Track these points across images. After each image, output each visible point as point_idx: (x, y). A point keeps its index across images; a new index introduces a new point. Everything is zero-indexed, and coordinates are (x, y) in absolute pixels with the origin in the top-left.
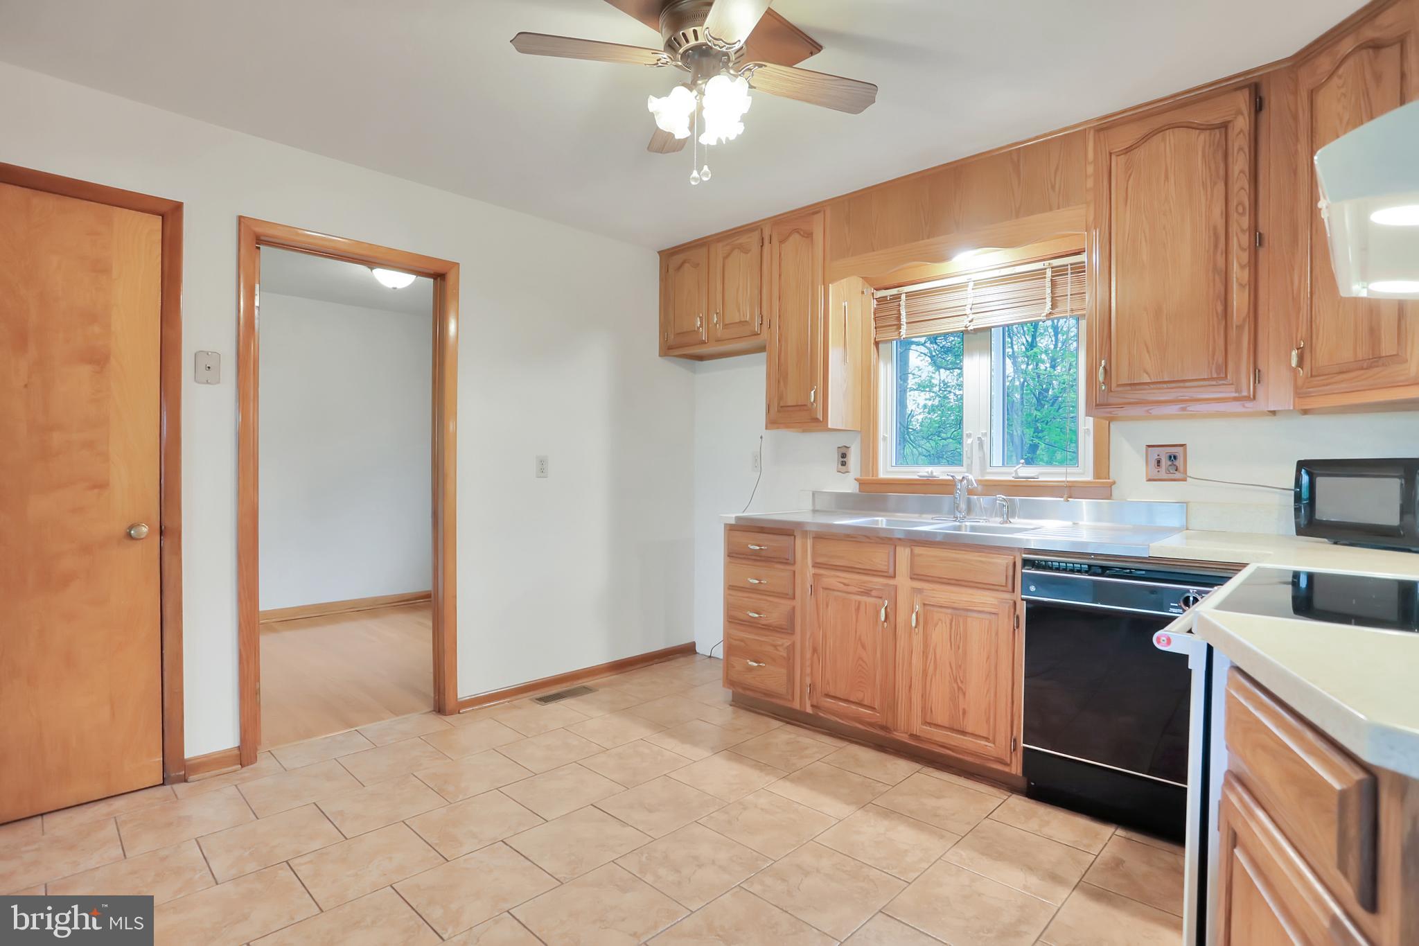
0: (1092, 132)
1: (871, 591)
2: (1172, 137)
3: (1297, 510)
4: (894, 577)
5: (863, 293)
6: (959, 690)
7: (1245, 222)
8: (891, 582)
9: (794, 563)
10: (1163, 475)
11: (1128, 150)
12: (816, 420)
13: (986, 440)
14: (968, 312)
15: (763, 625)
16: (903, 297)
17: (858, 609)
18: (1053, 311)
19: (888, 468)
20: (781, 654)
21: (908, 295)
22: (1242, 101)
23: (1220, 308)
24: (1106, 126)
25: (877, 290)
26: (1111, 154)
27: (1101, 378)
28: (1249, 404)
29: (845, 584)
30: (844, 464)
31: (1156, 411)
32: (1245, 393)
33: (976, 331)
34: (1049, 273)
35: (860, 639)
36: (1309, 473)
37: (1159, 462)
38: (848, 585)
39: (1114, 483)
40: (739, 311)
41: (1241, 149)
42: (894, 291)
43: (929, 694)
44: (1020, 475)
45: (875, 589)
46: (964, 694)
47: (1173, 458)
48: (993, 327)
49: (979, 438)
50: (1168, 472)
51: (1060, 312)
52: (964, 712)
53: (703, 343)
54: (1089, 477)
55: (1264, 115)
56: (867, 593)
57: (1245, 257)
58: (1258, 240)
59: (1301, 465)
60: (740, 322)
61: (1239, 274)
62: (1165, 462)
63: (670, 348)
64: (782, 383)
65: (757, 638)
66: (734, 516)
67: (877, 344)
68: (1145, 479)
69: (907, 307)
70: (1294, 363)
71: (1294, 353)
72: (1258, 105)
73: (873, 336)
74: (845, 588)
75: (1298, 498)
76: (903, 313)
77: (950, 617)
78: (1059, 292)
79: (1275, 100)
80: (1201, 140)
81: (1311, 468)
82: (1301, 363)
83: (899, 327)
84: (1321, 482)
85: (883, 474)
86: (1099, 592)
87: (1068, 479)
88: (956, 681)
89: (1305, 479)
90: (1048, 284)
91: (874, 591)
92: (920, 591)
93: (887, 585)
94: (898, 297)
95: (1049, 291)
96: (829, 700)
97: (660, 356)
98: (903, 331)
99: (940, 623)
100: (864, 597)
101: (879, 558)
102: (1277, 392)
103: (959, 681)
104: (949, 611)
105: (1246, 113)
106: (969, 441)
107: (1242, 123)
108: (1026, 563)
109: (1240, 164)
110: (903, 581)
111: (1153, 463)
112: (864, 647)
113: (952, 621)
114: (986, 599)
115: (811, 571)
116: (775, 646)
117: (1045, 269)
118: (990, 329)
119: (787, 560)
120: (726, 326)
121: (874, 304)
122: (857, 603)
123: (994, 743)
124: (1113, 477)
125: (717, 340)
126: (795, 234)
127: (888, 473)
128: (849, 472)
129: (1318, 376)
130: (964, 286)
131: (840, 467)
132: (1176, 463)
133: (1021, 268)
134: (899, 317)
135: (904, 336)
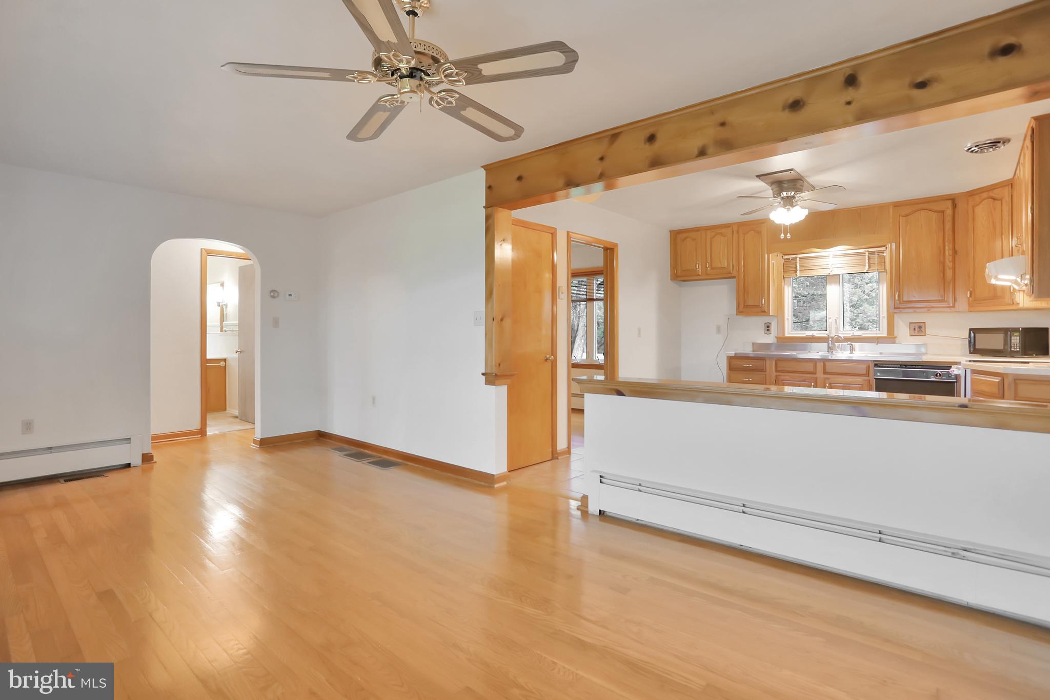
0: (892, 206)
1: (805, 380)
2: (923, 213)
3: (970, 346)
4: (816, 374)
5: (777, 256)
7: (951, 246)
9: (765, 371)
10: (916, 334)
11: (906, 216)
12: (765, 312)
13: (838, 320)
14: (829, 266)
16: (798, 259)
18: (870, 269)
19: (789, 332)
21: (800, 258)
22: (949, 203)
23: (942, 275)
24: (897, 205)
25: (784, 255)
26: (899, 216)
27: (897, 298)
28: (952, 309)
29: (793, 378)
30: (768, 330)
31: (918, 310)
32: (951, 305)
33: (833, 275)
34: (867, 254)
36: (974, 333)
37: (915, 329)
38: (795, 378)
39: (896, 337)
40: (721, 263)
41: (949, 221)
42: (794, 256)
44: (855, 334)
47: (920, 327)
49: (835, 320)
50: (918, 332)
51: (872, 270)
53: (699, 275)
54: (885, 335)
55: (956, 209)
57: (951, 258)
58: (955, 252)
59: (971, 330)
60: (721, 268)
61: (949, 264)
62: (917, 329)
63: (678, 277)
64: (746, 296)
66: (734, 353)
67: (784, 278)
68: (909, 335)
69: (800, 263)
70: (968, 296)
71: (969, 292)
72: (954, 206)
73: (783, 275)
74: (793, 380)
75: (970, 342)
76: (798, 266)
78: (872, 261)
79: (961, 206)
80: (934, 216)
81: (974, 331)
82: (971, 296)
83: (796, 271)
84: (977, 335)
85: (787, 335)
86: (905, 374)
87: (878, 336)
89: (972, 335)
90: (867, 258)
91: (807, 380)
92: (828, 379)
93: (813, 377)
94: (795, 259)
95: (867, 261)
97: (671, 280)
98: (798, 274)
101: (808, 367)
102: (962, 303)
104: (841, 385)
105: (950, 208)
106: (830, 320)
107: (949, 212)
108: (876, 365)
109: (948, 226)
110: (821, 375)
111: (912, 329)
115: (774, 374)
118: (839, 275)
119: (763, 370)
120: (712, 268)
121: (783, 261)
124: (895, 335)
125: (707, 274)
126: (752, 231)
127: (789, 334)
128: (771, 334)
129: (976, 300)
130: (827, 256)
131: (766, 332)
132: (922, 329)
133: (855, 251)
134: (796, 268)
135: (799, 276)
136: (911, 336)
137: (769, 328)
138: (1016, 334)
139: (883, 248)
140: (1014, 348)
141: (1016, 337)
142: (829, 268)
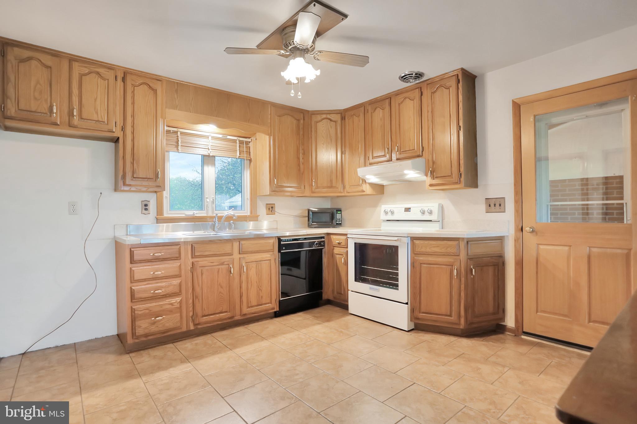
0: (270, 105)
1: (224, 262)
2: (289, 117)
4: (232, 255)
6: (259, 289)
7: (303, 147)
8: (231, 257)
9: (181, 259)
12: (159, 187)
15: (162, 296)
16: (180, 133)
17: (218, 271)
18: (239, 156)
19: (168, 212)
20: (176, 306)
21: (182, 133)
22: (302, 115)
23: (298, 168)
26: (275, 115)
28: (303, 194)
29: (211, 263)
32: (303, 191)
34: (238, 142)
35: (220, 284)
36: (311, 212)
37: (269, 209)
38: (213, 263)
39: (259, 216)
41: (302, 128)
42: (175, 129)
43: (250, 296)
45: (226, 261)
46: (261, 291)
48: (216, 156)
49: (211, 199)
51: (242, 157)
52: (262, 297)
54: (249, 214)
56: (222, 264)
57: (303, 156)
58: (304, 152)
61: (302, 161)
65: (157, 304)
69: (181, 138)
74: (212, 264)
76: (180, 141)
77: (256, 265)
78: (241, 149)
85: (165, 215)
88: (259, 287)
90: (238, 146)
91: (225, 263)
92: (244, 258)
94: (177, 132)
96: (204, 318)
98: (180, 149)
99: (252, 268)
100: (220, 266)
101: (227, 248)
102: (308, 190)
103: (260, 287)
104: (255, 263)
105: (303, 119)
107: (302, 122)
109: (302, 132)
110: (236, 256)
112: (222, 287)
113: (256, 266)
114: (267, 256)
115: (192, 260)
116: (172, 304)
117: (237, 140)
119: (177, 258)
122: (218, 269)
123: (271, 303)
124: (258, 214)
125: (71, 125)
126: (145, 86)
127: (168, 214)
128: (149, 214)
129: (318, 189)
130: (207, 137)
131: (144, 211)
132: (273, 209)
133: (229, 137)
134: (177, 142)
135: (180, 151)
136: (267, 214)
137: (147, 207)
138: (339, 212)
139: (249, 140)
140: (338, 222)
141: (339, 214)
142: (209, 149)
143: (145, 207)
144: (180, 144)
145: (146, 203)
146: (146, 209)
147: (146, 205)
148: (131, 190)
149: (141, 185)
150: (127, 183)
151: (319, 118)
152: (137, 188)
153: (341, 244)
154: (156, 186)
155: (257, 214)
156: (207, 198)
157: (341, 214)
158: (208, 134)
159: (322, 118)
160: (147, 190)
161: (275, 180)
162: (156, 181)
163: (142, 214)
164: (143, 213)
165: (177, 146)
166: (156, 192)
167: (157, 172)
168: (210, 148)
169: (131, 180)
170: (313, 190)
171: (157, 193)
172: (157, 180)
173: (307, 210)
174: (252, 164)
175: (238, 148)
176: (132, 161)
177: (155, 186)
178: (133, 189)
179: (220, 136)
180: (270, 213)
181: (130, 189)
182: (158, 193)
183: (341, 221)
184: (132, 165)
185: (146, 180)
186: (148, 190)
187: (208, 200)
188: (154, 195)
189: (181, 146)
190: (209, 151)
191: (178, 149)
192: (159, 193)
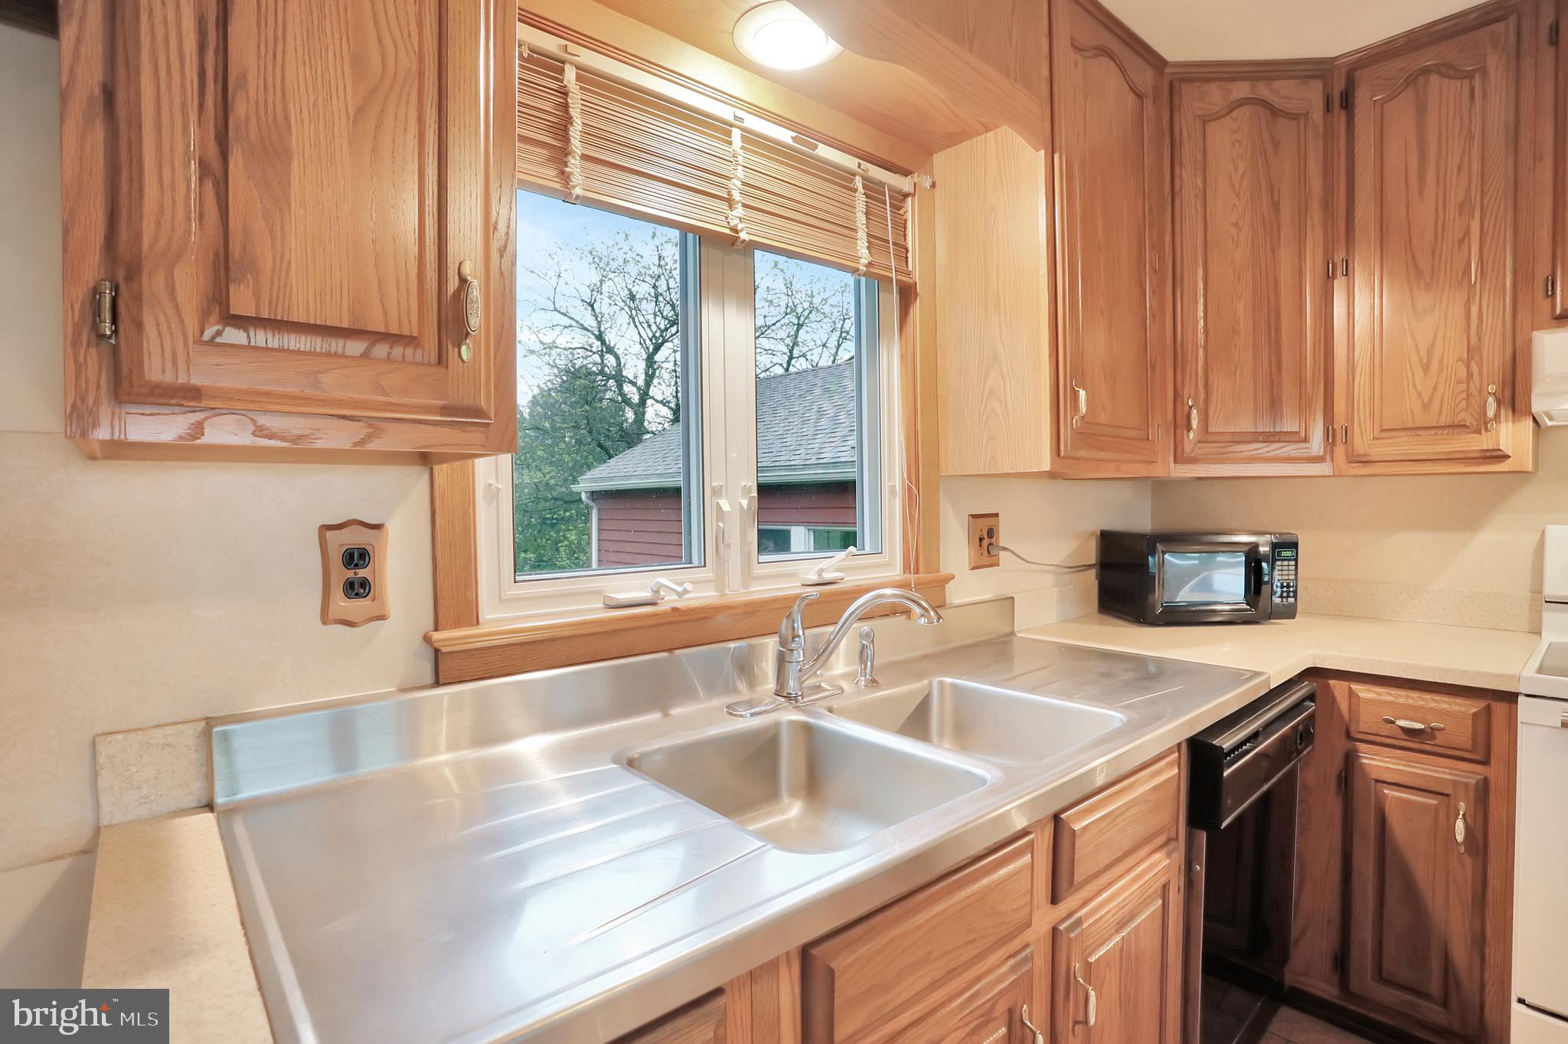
1: (993, 1008)
2: (1113, 72)
21: (585, 75)
26: (1072, 41)
30: (359, 589)
34: (860, 185)
37: (981, 540)
45: (1001, 992)
47: (991, 532)
50: (988, 553)
56: (985, 1024)
62: (985, 541)
68: (967, 565)
76: (576, 120)
77: (1120, 944)
90: (861, 206)
91: (998, 1006)
104: (1118, 936)
107: (1150, 108)
110: (1039, 922)
111: (976, 541)
113: (1122, 952)
117: (854, 173)
124: (944, 569)
128: (382, 617)
129: (1207, 442)
130: (721, 128)
131: (341, 603)
132: (993, 541)
133: (824, 151)
134: (562, 128)
135: (578, 191)
136: (975, 568)
137: (362, 573)
138: (1286, 553)
139: (905, 184)
140: (1281, 596)
141: (1286, 563)
142: (730, 202)
143: (350, 574)
144: (576, 144)
145: (354, 538)
146: (357, 588)
147: (357, 557)
148: (205, 440)
149: (307, 400)
150: (156, 370)
151: (1216, 96)
152: (264, 420)
153: (1434, 737)
154: (444, 410)
155: (938, 571)
156: (717, 492)
157: (1296, 560)
158: (725, 112)
159: (1232, 97)
160: (362, 442)
161: (1082, 393)
162: (441, 360)
163: (325, 619)
164: (333, 614)
165: (560, 155)
166: (425, 459)
167: (453, 284)
168: (737, 196)
169: (198, 341)
170: (1188, 447)
171: (436, 468)
172: (452, 352)
173: (1093, 534)
174: (916, 310)
175: (861, 218)
176: (213, 149)
177: (429, 409)
178: (222, 432)
179: (785, 136)
180: (985, 560)
181: (198, 429)
182: (442, 471)
183: (1295, 592)
184: (209, 185)
185: (355, 347)
186: (371, 446)
187: (725, 506)
188: (416, 482)
189: (584, 157)
190: (735, 213)
191: (564, 176)
192: (444, 466)
